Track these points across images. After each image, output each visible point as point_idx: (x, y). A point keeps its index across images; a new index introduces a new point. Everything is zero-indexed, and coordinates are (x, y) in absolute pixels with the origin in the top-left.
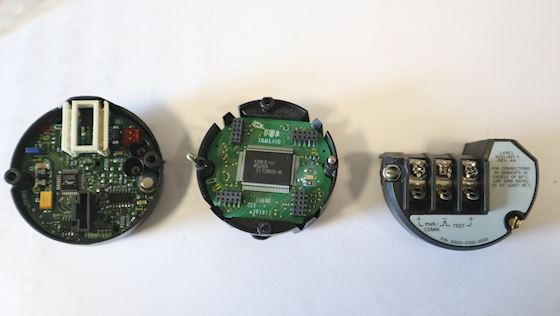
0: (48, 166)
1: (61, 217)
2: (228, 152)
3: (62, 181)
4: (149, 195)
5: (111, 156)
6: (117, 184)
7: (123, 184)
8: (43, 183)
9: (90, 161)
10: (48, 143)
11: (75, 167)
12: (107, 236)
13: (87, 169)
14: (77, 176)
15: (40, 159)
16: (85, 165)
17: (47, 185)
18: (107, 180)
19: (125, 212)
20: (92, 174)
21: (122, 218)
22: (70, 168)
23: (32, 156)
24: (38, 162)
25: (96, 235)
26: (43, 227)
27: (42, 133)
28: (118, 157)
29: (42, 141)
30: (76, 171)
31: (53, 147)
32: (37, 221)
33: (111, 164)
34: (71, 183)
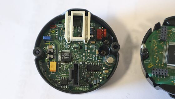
0: (54, 47)
1: (61, 77)
2: (157, 46)
3: (62, 56)
4: (109, 67)
5: (88, 44)
6: (92, 60)
7: (95, 60)
8: (52, 57)
9: (77, 46)
10: (54, 35)
11: (68, 49)
12: (86, 89)
13: (75, 50)
14: (70, 54)
15: (49, 43)
16: (74, 48)
17: (54, 58)
18: (86, 58)
19: (96, 76)
20: (78, 54)
21: (95, 80)
22: (66, 49)
23: (46, 41)
24: (48, 45)
25: (80, 89)
26: (51, 82)
27: (51, 29)
28: (92, 44)
29: (51, 33)
30: (69, 51)
31: (57, 36)
32: (47, 78)
33: (88, 48)
34: (67, 58)
